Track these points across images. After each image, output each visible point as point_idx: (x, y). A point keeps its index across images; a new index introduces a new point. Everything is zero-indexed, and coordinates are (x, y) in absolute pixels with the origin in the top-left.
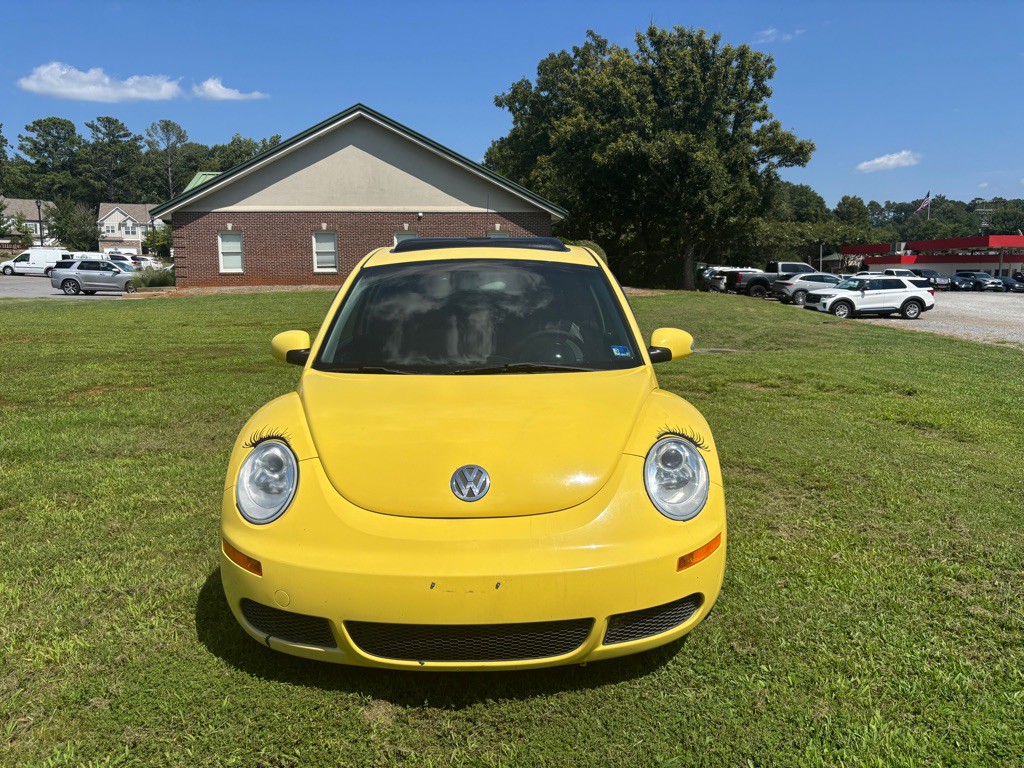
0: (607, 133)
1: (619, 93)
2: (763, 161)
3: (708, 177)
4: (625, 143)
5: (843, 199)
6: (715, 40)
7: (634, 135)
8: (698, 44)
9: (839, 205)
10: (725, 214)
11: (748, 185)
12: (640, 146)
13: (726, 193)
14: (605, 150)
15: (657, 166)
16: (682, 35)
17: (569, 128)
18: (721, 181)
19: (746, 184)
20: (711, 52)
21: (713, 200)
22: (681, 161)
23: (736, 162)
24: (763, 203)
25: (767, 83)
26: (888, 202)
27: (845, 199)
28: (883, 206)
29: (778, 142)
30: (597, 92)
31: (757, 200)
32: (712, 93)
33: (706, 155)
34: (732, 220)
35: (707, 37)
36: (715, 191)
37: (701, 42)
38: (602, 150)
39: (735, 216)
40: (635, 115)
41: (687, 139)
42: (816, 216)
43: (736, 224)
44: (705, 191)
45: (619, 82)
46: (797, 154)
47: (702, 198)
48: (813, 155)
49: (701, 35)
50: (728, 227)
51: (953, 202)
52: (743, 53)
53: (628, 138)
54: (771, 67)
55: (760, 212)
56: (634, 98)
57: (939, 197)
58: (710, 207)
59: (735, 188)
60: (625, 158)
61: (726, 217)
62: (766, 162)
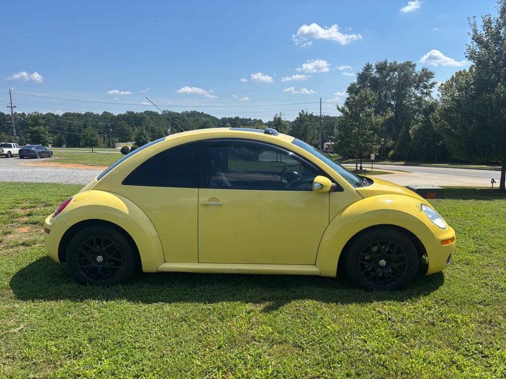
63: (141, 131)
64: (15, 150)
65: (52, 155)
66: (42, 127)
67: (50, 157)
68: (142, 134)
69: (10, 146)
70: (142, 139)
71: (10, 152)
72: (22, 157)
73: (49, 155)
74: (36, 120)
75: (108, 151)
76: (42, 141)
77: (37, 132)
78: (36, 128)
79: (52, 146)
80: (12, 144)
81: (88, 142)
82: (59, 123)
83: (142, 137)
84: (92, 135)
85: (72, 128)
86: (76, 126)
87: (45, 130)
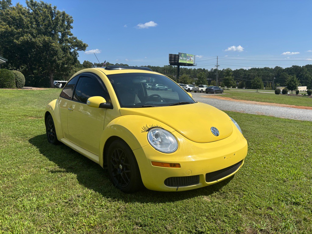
0: (19, 33)
1: (23, 20)
2: (73, 48)
3: (57, 52)
4: (27, 37)
5: (84, 61)
6: (55, 8)
7: (29, 35)
8: (48, 8)
9: (83, 63)
10: (63, 64)
11: (70, 55)
12: (31, 39)
13: (63, 57)
14: (19, 39)
15: (38, 47)
16: (43, 4)
17: (3, 30)
18: (61, 54)
19: (69, 55)
20: (54, 11)
21: (59, 59)
22: (47, 45)
23: (64, 48)
24: (74, 61)
25: (71, 25)
26: (95, 63)
27: (85, 61)
28: (94, 64)
29: (78, 43)
30: (12, 18)
31: (73, 60)
32: (56, 25)
33: (56, 45)
34: (66, 66)
35: (52, 7)
36: (59, 56)
37: (50, 8)
38: (17, 39)
39: (66, 65)
40: (29, 28)
41: (49, 39)
42: (78, 66)
43: (67, 67)
44: (56, 56)
45: (23, 16)
46: (83, 47)
47: (56, 59)
48: (87, 48)
49: (50, 5)
50: (64, 68)
51: (111, 64)
52: (64, 14)
53: (27, 36)
54: (72, 20)
55: (73, 64)
56: (29, 22)
57: (108, 62)
58: (58, 61)
59: (66, 56)
60: (26, 43)
61: (64, 65)
62: (74, 49)
63: (292, 79)
64: (204, 89)
65: (223, 92)
66: (231, 77)
67: (221, 93)
68: (293, 81)
69: (203, 87)
70: (292, 85)
71: (202, 90)
72: (207, 93)
73: (221, 92)
74: (228, 73)
75: (270, 92)
76: (229, 84)
77: (227, 79)
78: (227, 77)
79: (238, 88)
80: (204, 85)
81: (255, 86)
82: (245, 75)
83: (292, 83)
84: (258, 82)
85: (250, 77)
86: (252, 76)
87: (232, 78)
